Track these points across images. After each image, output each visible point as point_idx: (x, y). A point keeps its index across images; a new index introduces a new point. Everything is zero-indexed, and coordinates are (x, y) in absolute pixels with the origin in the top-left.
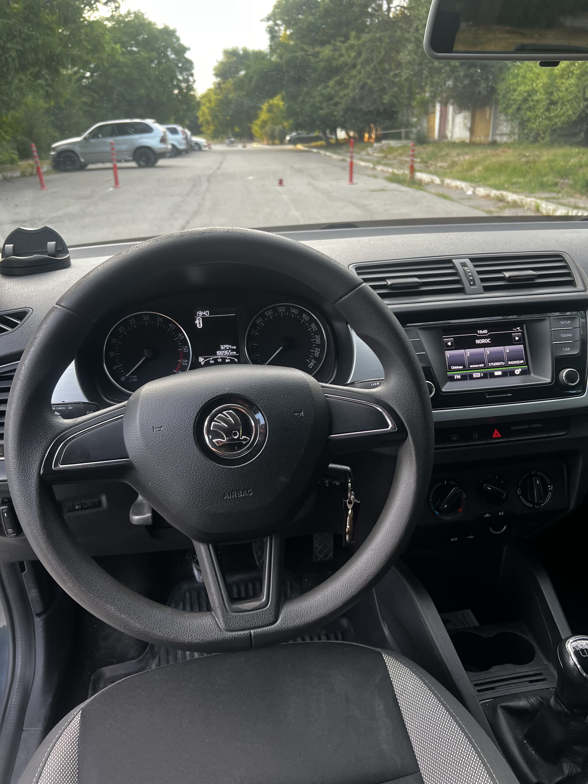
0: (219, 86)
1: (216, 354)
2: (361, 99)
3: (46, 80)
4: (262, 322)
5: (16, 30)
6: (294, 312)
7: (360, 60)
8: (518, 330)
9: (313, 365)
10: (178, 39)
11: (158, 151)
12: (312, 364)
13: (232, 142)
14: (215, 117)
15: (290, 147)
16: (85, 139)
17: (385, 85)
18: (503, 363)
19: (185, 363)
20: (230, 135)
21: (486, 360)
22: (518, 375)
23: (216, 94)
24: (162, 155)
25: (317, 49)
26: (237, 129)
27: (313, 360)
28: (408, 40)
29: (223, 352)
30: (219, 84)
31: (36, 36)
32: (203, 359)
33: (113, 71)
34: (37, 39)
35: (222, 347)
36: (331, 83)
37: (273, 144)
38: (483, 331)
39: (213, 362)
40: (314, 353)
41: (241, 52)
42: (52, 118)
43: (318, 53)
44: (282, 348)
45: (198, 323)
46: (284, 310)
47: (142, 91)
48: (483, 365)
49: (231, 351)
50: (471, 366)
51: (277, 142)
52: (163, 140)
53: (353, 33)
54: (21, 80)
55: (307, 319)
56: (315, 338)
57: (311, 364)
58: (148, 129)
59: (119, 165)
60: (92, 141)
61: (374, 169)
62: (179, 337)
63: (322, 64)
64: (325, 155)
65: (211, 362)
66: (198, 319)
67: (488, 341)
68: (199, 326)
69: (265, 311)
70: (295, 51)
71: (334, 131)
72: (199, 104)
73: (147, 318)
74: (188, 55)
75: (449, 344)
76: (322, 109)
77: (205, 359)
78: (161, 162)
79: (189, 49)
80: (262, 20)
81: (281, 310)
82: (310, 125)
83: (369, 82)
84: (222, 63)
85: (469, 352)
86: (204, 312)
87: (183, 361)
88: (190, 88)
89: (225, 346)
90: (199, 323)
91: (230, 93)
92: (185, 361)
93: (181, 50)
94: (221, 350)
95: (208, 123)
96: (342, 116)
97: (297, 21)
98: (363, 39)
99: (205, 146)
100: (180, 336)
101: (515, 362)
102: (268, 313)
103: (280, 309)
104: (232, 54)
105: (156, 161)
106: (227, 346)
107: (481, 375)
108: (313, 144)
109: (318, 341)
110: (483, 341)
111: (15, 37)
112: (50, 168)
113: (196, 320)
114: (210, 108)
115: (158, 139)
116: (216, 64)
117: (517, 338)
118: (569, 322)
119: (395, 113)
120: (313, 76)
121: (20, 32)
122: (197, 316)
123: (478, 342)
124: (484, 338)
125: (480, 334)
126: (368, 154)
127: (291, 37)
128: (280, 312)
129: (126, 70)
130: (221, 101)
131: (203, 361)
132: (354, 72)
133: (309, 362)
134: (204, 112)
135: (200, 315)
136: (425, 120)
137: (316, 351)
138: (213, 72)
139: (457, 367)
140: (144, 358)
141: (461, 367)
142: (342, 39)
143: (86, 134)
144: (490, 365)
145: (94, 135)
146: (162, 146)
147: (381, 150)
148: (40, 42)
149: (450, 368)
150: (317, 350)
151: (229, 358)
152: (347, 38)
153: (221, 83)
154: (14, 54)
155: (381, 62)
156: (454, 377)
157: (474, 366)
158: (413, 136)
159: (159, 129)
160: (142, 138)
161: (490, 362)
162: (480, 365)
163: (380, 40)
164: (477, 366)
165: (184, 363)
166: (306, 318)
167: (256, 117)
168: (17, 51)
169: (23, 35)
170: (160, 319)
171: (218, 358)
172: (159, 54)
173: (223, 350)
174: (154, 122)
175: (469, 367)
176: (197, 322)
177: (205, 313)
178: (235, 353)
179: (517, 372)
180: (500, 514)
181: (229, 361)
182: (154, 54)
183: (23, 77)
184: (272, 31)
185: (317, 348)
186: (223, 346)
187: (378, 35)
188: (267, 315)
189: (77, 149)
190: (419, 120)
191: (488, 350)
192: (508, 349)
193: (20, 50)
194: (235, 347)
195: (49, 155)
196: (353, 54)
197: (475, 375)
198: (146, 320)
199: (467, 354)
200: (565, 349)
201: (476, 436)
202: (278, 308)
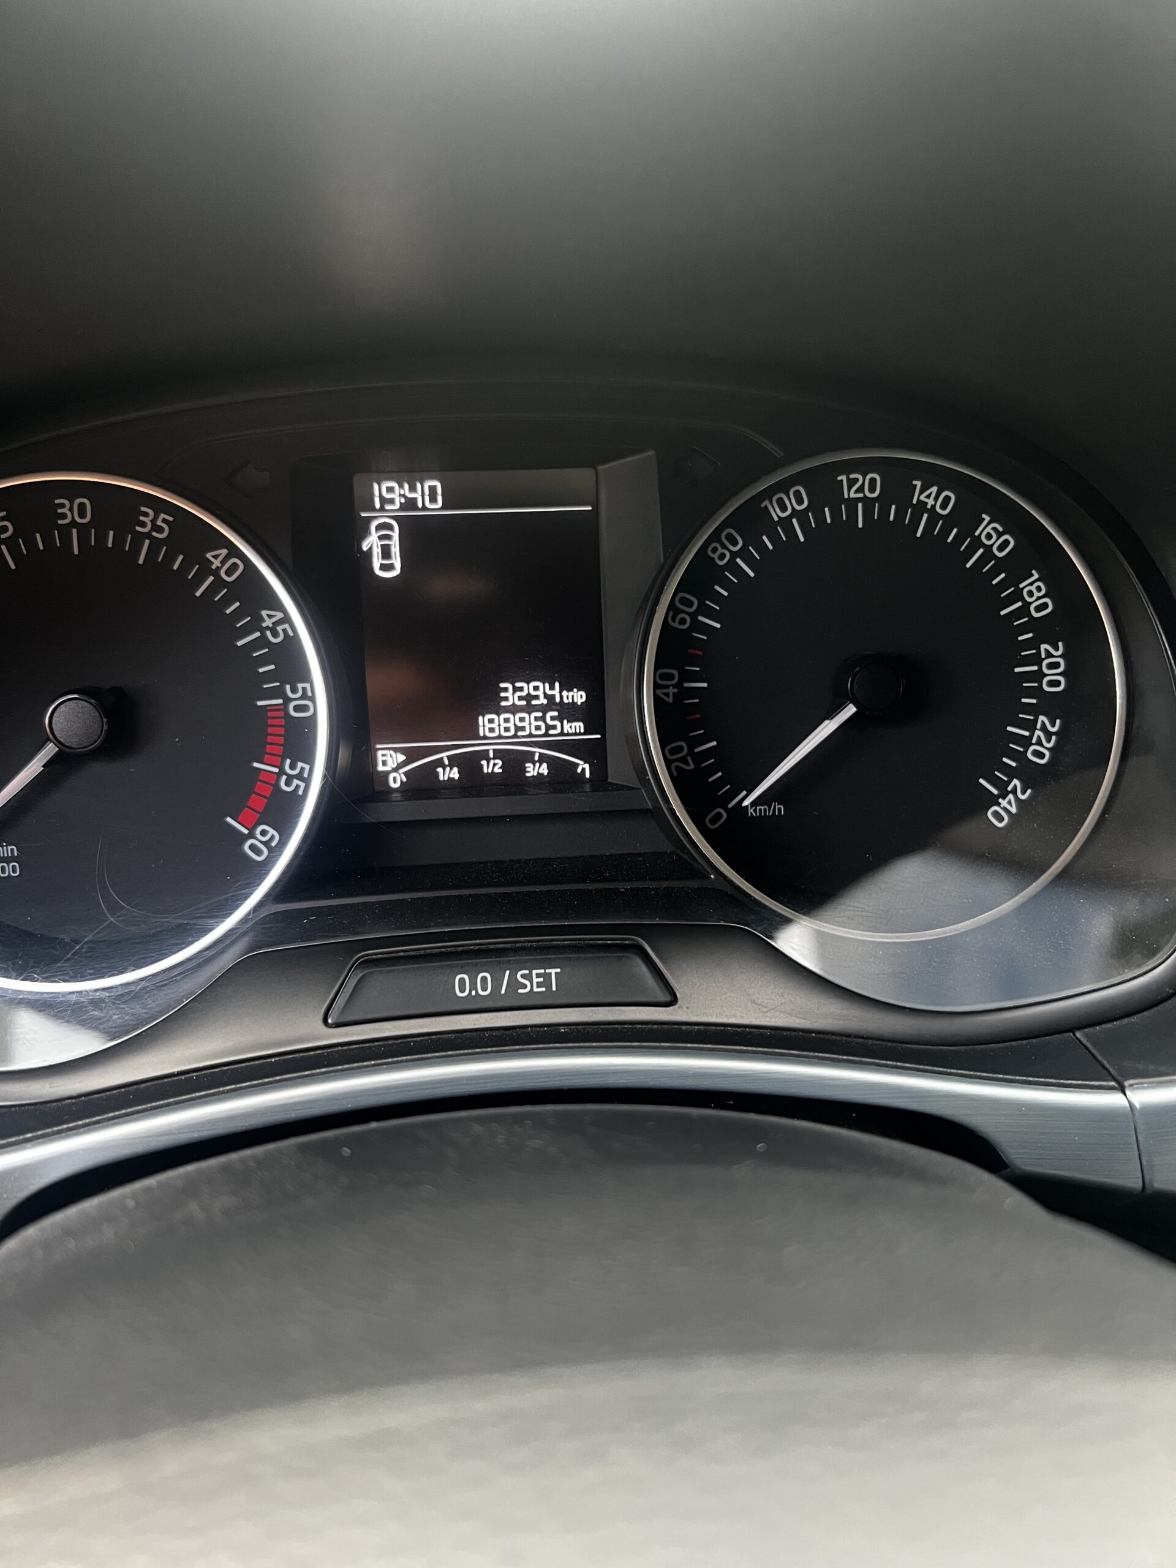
1: (472, 733)
4: (744, 554)
6: (930, 502)
9: (1014, 810)
12: (1009, 804)
19: (296, 782)
27: (1016, 782)
29: (514, 719)
32: (401, 758)
35: (509, 694)
39: (455, 774)
40: (1026, 742)
44: (851, 710)
45: (377, 552)
46: (872, 489)
49: (560, 719)
55: (1001, 548)
56: (1037, 660)
57: (1004, 803)
62: (262, 630)
65: (444, 774)
66: (379, 527)
68: (384, 567)
69: (768, 493)
73: (82, 514)
77: (412, 755)
81: (861, 489)
86: (413, 489)
87: (281, 767)
89: (528, 688)
90: (386, 552)
92: (292, 767)
94: (498, 711)
100: (268, 623)
102: (784, 508)
103: (852, 483)
106: (539, 690)
109: (1052, 675)
113: (366, 532)
122: (373, 509)
128: (852, 503)
131: (400, 766)
133: (995, 792)
135: (392, 501)
137: (1038, 733)
140: (49, 750)
150: (1044, 728)
151: (543, 758)
165: (288, 783)
166: (995, 542)
170: (153, 522)
171: (484, 755)
173: (514, 709)
176: (372, 542)
177: (418, 495)
178: (579, 726)
181: (544, 769)
185: (1042, 718)
186: (515, 690)
188: (776, 513)
194: (579, 697)
198: (73, 523)
202: (843, 478)
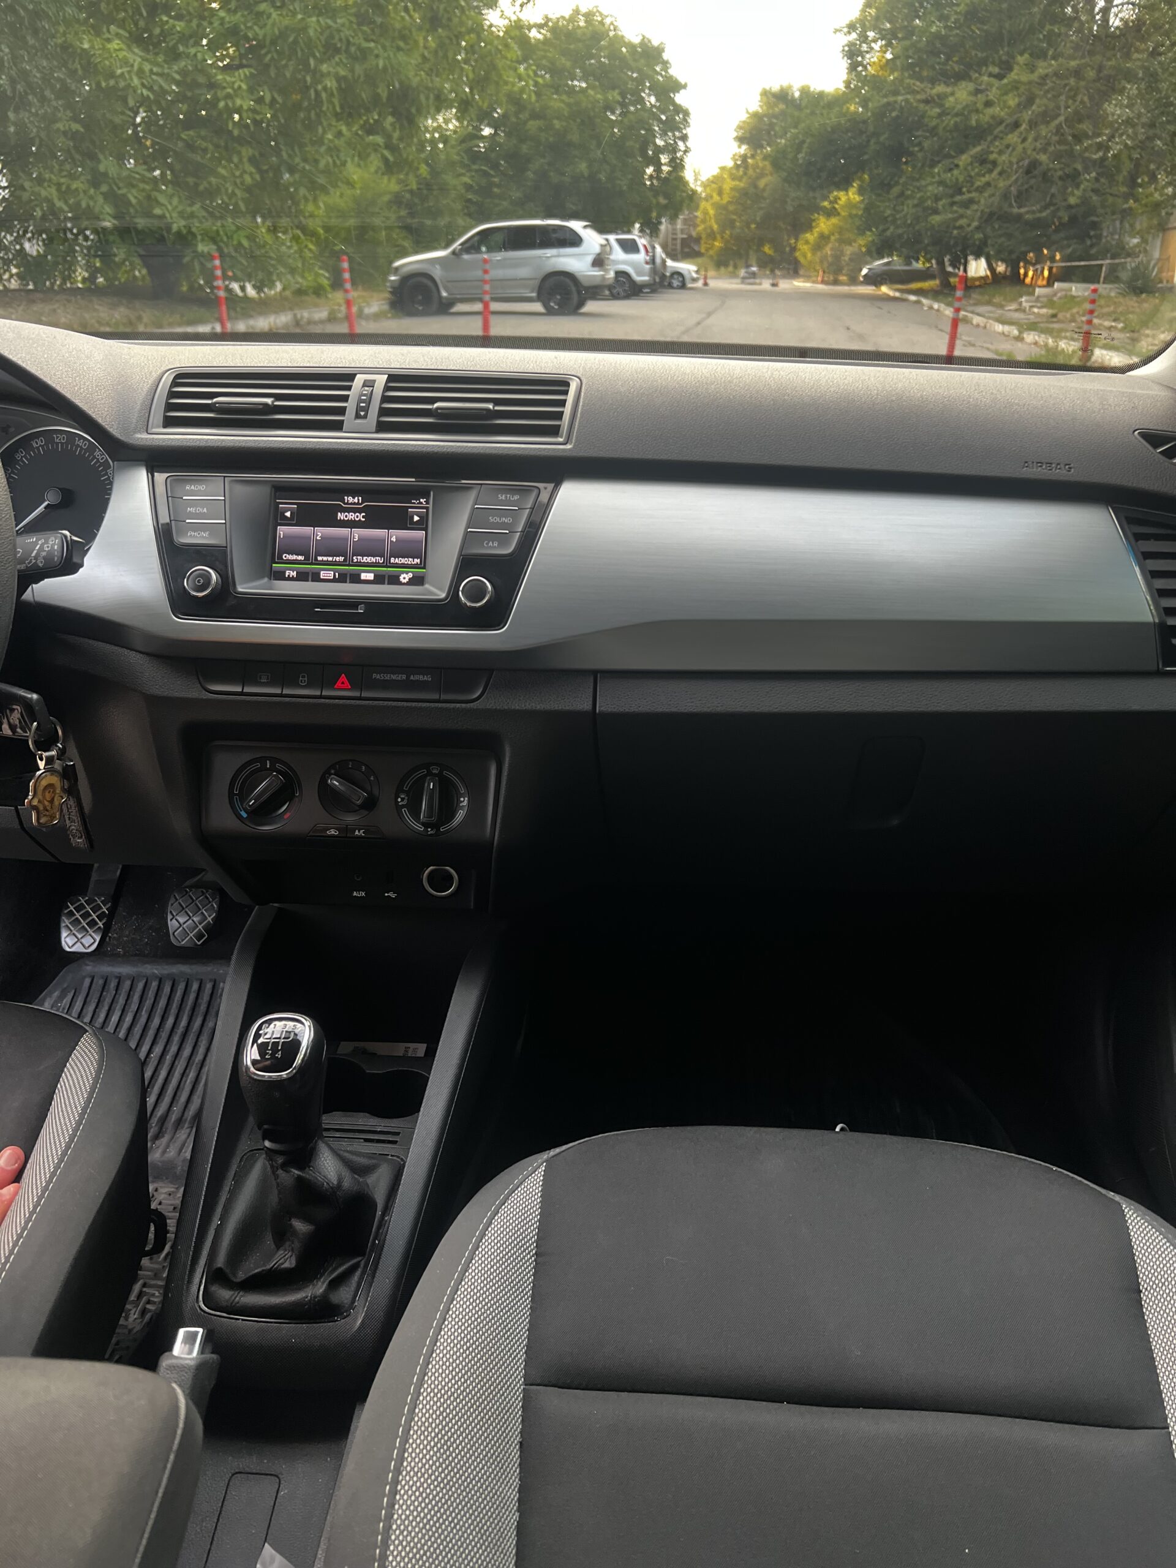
0: (743, 163)
2: (1022, 197)
3: (388, 137)
4: (25, 457)
5: (340, 40)
6: (80, 445)
7: (1027, 115)
8: (421, 503)
10: (666, 64)
11: (586, 283)
13: (754, 275)
14: (727, 223)
15: (869, 290)
16: (454, 253)
17: (1079, 167)
18: (380, 560)
20: (753, 260)
21: (350, 550)
22: (404, 584)
23: (733, 178)
24: (594, 291)
25: (940, 89)
26: (767, 249)
28: (1129, 76)
30: (744, 158)
31: (376, 52)
33: (533, 125)
34: (377, 56)
36: (964, 159)
37: (836, 282)
38: (354, 498)
41: (797, 94)
42: (403, 213)
43: (942, 97)
44: (47, 503)
46: (63, 439)
47: (583, 167)
48: (342, 559)
50: (320, 558)
51: (843, 278)
52: (599, 262)
53: (1021, 59)
54: (339, 134)
55: (102, 459)
58: (575, 240)
59: (495, 306)
60: (466, 257)
61: (1019, 339)
63: (950, 121)
64: (931, 308)
67: (360, 517)
69: (31, 438)
70: (896, 93)
71: (960, 261)
72: (693, 196)
74: (680, 98)
75: (288, 514)
76: (936, 212)
78: (591, 306)
79: (685, 87)
80: (836, 31)
81: (60, 439)
82: (911, 247)
83: (1043, 158)
84: (755, 115)
85: (320, 532)
88: (677, 165)
91: (762, 175)
93: (668, 88)
95: (712, 235)
96: (978, 228)
97: (910, 32)
98: (1041, 71)
99: (694, 280)
101: (403, 561)
102: (37, 443)
103: (57, 437)
104: (780, 98)
105: (581, 304)
107: (334, 575)
108: (915, 286)
110: (351, 516)
111: (337, 51)
112: (386, 307)
114: (717, 206)
115: (590, 259)
116: (744, 117)
117: (416, 518)
118: (516, 497)
119: (1095, 225)
120: (926, 144)
121: (348, 43)
123: (341, 516)
124: (355, 511)
125: (348, 504)
126: (1020, 309)
127: (889, 65)
128: (57, 444)
129: (557, 124)
130: (744, 193)
132: (1013, 138)
134: (706, 213)
136: (1158, 243)
138: (735, 134)
139: (294, 557)
141: (301, 558)
142: (996, 70)
143: (456, 245)
144: (355, 560)
145: (471, 247)
146: (597, 273)
147: (1050, 303)
148: (381, 64)
149: (280, 557)
152: (1007, 67)
153: (749, 155)
154: (330, 83)
155: (1077, 117)
156: (285, 572)
157: (325, 559)
158: (1124, 275)
159: (592, 240)
160: (558, 256)
161: (355, 554)
162: (338, 559)
163: (1077, 73)
164: (330, 559)
167: (809, 227)
168: (339, 79)
169: (353, 49)
172: (623, 95)
174: (585, 227)
175: (316, 559)
179: (405, 578)
180: (357, 833)
182: (614, 95)
183: (344, 129)
184: (853, 53)
187: (1073, 63)
188: (35, 445)
189: (437, 273)
190: (1144, 241)
191: (357, 533)
192: (395, 535)
193: (345, 78)
195: (385, 280)
196: (1012, 101)
197: (323, 575)
199: (317, 535)
200: (487, 544)
201: (303, 680)
202: (55, 435)
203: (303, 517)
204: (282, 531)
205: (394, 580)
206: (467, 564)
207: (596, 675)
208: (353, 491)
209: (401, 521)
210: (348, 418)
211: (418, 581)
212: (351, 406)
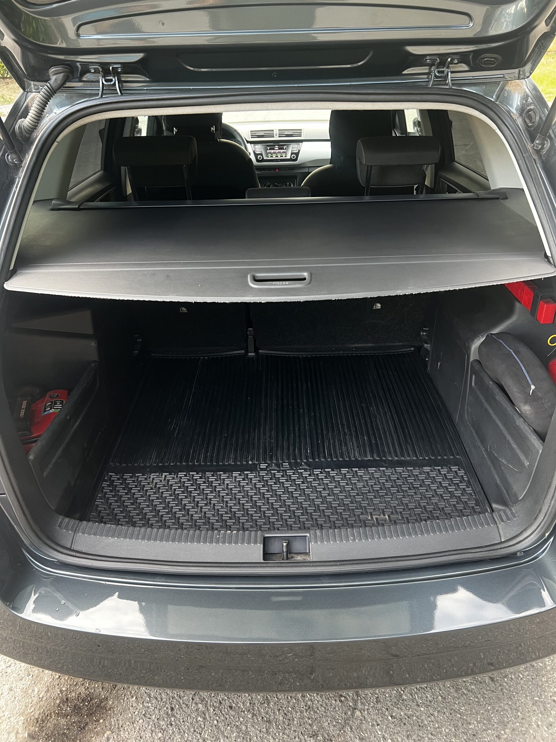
8: (286, 146)
18: (281, 154)
50: (273, 154)
67: (278, 149)
85: (273, 151)
101: (284, 154)
107: (275, 156)
117: (285, 148)
123: (275, 149)
125: (276, 147)
141: (271, 154)
149: (268, 154)
156: (269, 156)
161: (277, 153)
162: (275, 154)
179: (284, 156)
191: (277, 151)
192: (282, 151)
200: (294, 151)
203: (270, 149)
204: (268, 151)
205: (282, 156)
206: (292, 154)
207: (309, 167)
208: (276, 145)
209: (283, 149)
210: (275, 136)
211: (286, 156)
212: (275, 134)
